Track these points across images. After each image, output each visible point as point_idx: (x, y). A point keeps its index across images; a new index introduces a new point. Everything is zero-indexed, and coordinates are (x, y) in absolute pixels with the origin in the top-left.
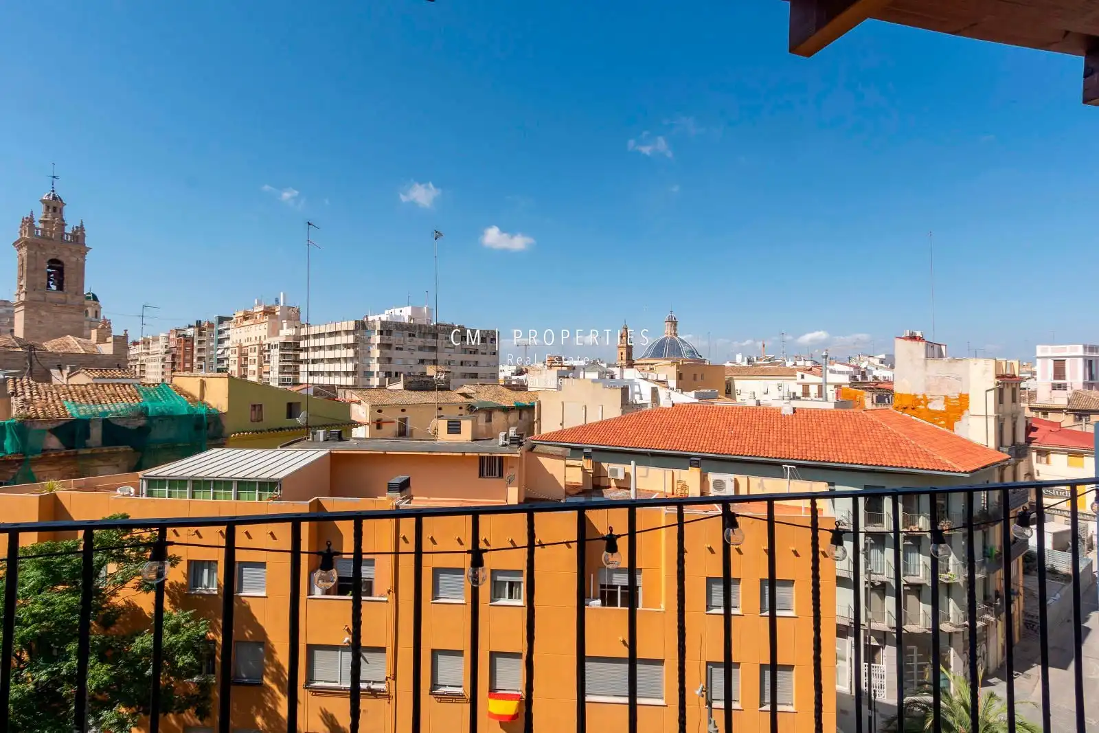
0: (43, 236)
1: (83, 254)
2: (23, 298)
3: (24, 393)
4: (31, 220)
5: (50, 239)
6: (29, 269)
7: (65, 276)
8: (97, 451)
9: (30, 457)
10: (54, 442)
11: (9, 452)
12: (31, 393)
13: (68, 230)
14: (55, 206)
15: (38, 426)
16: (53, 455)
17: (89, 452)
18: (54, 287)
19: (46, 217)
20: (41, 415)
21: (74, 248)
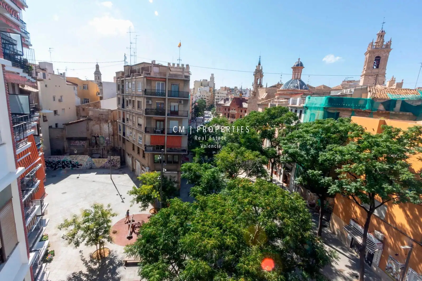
0: (376, 48)
1: (389, 52)
2: (364, 72)
3: (373, 91)
4: (373, 43)
5: (378, 48)
6: (368, 62)
7: (380, 62)
8: (398, 113)
9: (373, 112)
10: (382, 108)
11: (367, 109)
12: (375, 91)
13: (385, 43)
14: (381, 35)
15: (378, 101)
16: (380, 112)
17: (394, 113)
18: (375, 67)
19: (377, 40)
20: (379, 97)
21: (385, 50)
